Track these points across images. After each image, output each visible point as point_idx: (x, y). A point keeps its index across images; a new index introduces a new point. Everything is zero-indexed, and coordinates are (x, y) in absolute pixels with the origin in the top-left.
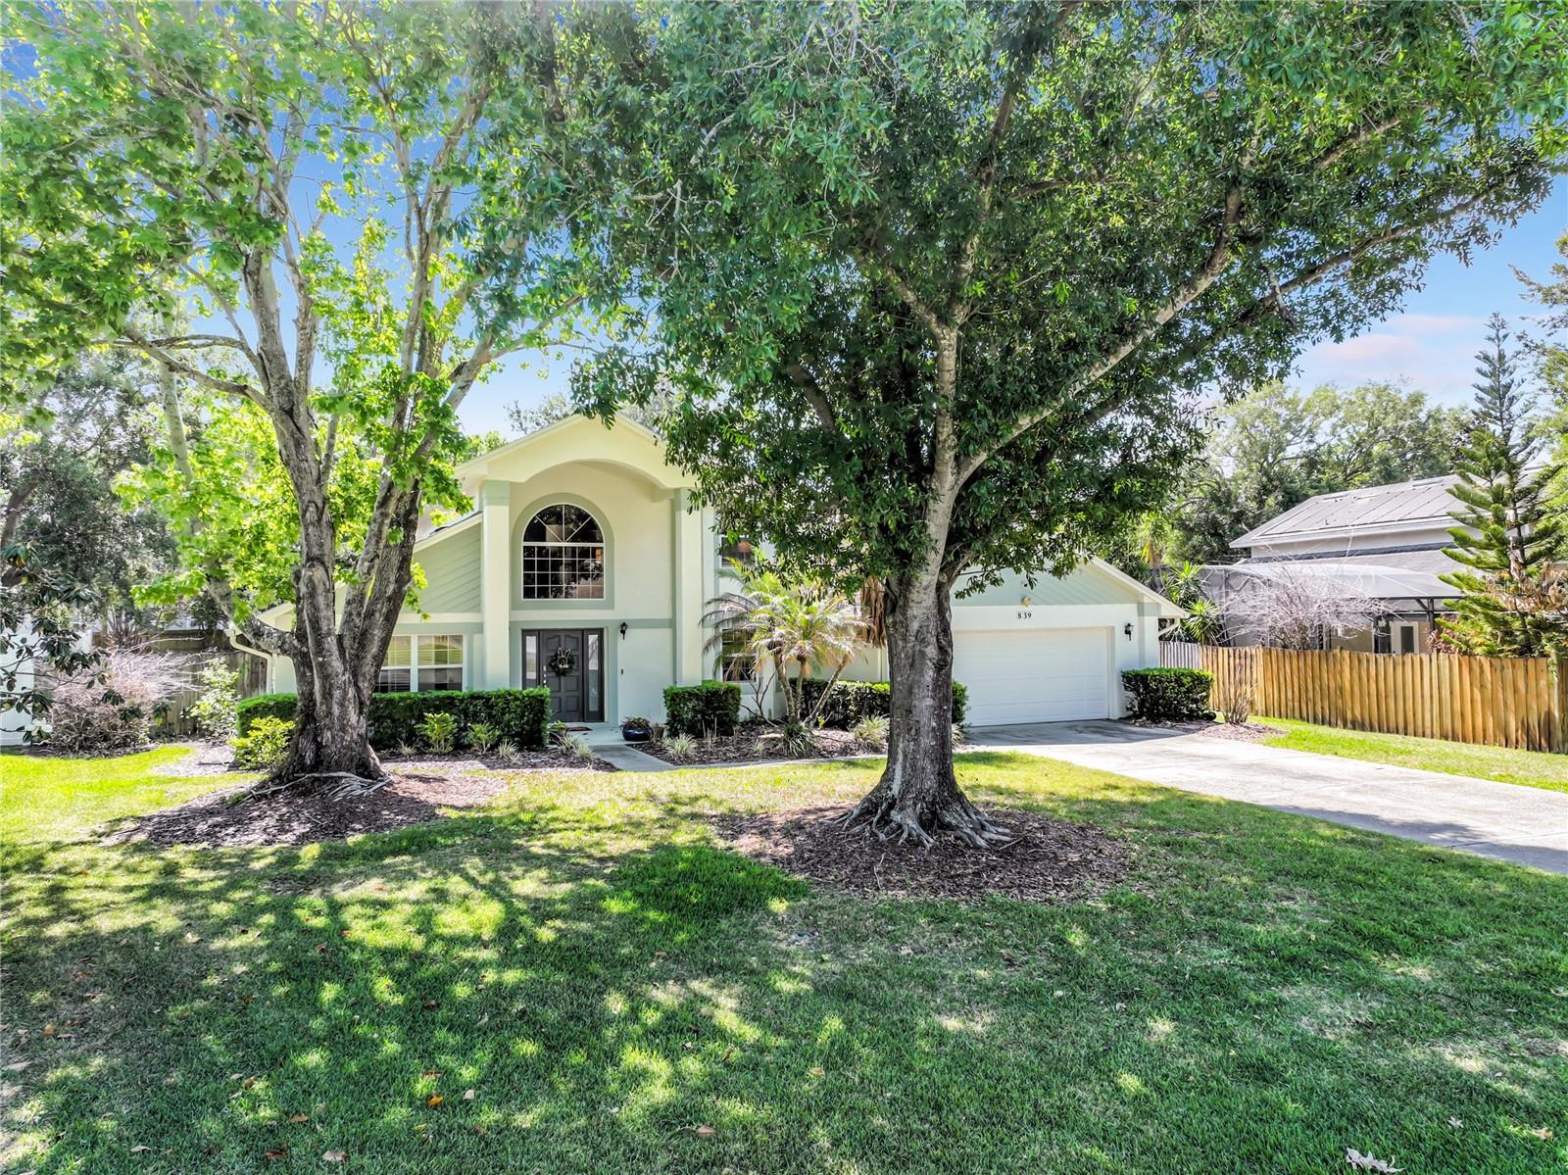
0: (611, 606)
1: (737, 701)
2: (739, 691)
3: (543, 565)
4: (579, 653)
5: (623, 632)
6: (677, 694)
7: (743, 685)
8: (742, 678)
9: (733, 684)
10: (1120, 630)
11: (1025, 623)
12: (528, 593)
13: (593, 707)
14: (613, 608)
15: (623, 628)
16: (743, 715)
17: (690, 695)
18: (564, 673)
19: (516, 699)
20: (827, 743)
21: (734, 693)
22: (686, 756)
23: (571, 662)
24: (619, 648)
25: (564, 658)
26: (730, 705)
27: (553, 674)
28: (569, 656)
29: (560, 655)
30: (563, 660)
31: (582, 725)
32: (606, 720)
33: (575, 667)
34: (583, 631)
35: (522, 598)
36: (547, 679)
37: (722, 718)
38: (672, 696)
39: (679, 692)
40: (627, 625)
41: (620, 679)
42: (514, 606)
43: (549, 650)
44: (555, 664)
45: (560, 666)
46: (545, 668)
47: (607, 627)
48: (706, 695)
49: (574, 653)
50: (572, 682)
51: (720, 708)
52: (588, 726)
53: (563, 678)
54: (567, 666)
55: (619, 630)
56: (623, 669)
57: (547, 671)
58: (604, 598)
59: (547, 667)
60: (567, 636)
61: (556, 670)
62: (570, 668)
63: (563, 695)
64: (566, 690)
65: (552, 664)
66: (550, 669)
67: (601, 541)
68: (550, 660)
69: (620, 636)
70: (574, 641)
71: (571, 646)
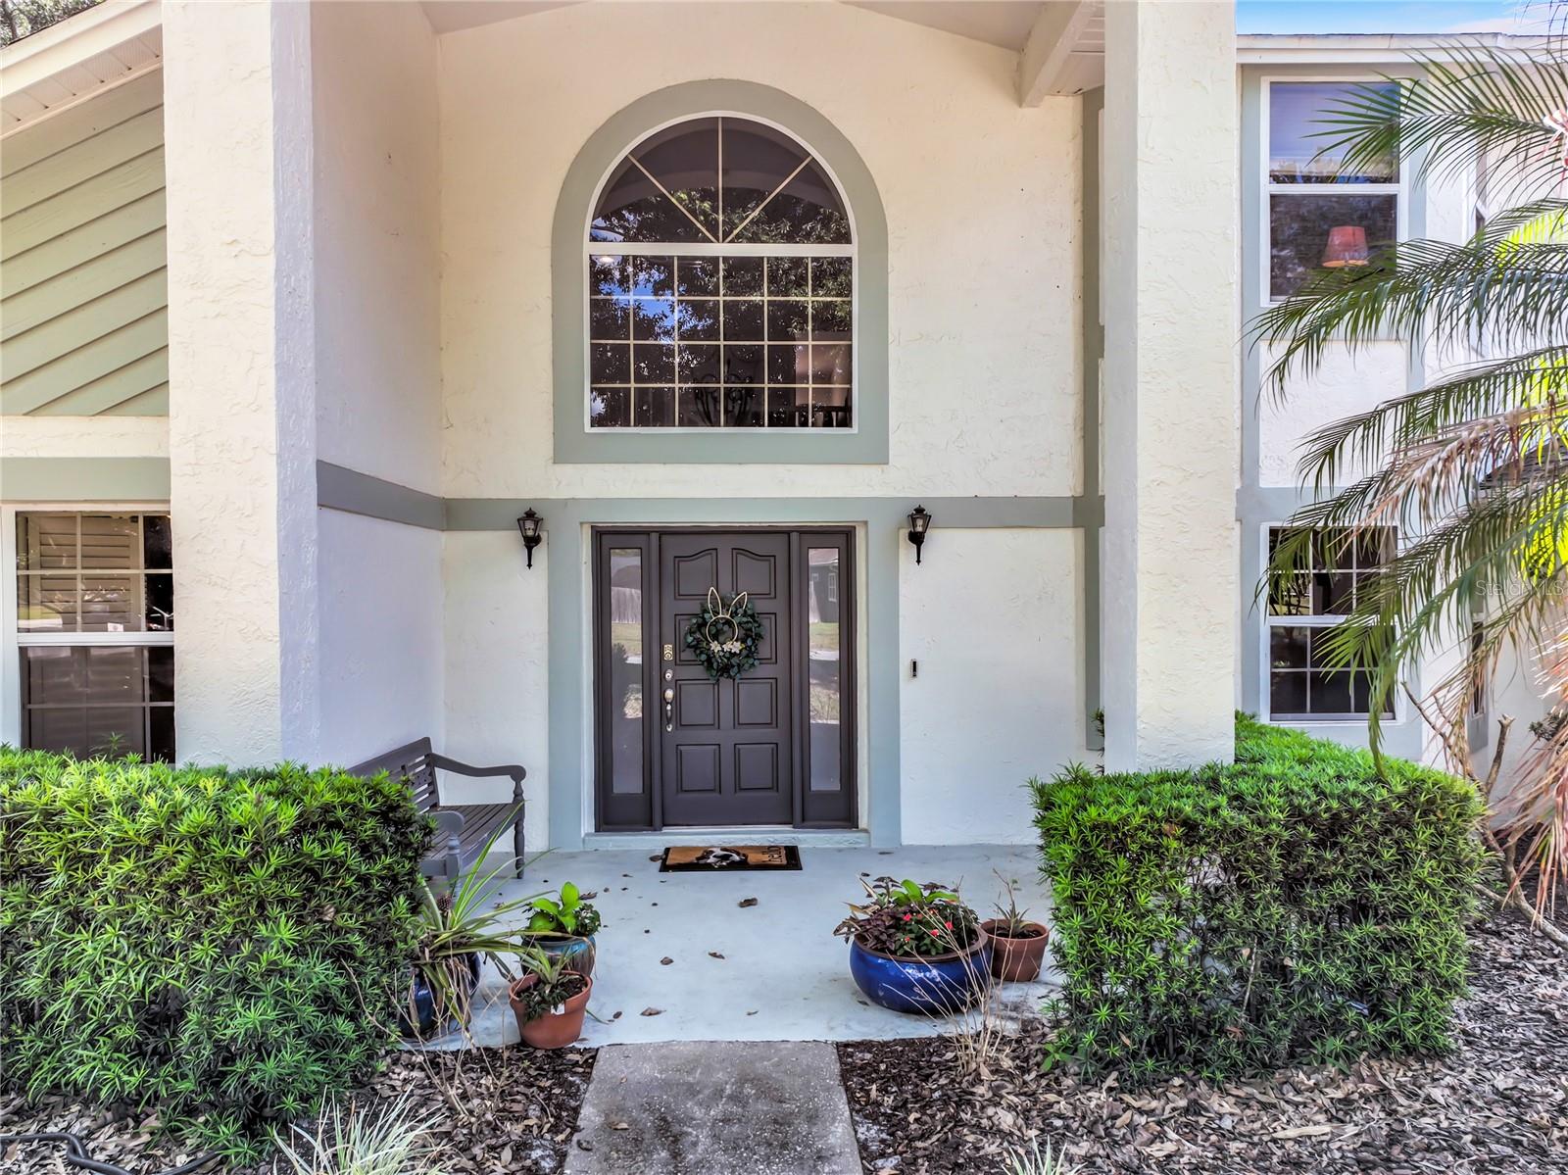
0: (878, 455)
4: (777, 605)
5: (917, 539)
12: (615, 414)
13: (824, 780)
14: (883, 459)
15: (918, 525)
18: (724, 668)
23: (750, 635)
24: (904, 589)
25: (728, 622)
26: (1422, 885)
27: (698, 671)
28: (745, 614)
29: (716, 613)
30: (726, 628)
31: (780, 835)
32: (863, 822)
33: (765, 650)
34: (794, 536)
35: (588, 429)
36: (677, 685)
37: (1374, 961)
38: (1085, 843)
39: (1125, 820)
40: (927, 519)
41: (909, 692)
42: (565, 451)
43: (679, 596)
44: (699, 641)
45: (715, 647)
46: (668, 651)
47: (866, 523)
48: (1286, 835)
49: (762, 606)
50: (753, 696)
51: (1360, 910)
52: (799, 840)
53: (726, 684)
54: (736, 647)
55: (904, 533)
56: (915, 663)
57: (677, 662)
58: (855, 429)
59: (675, 650)
60: (738, 551)
61: (704, 657)
62: (750, 653)
63: (727, 736)
64: (737, 724)
65: (690, 639)
66: (688, 655)
67: (844, 237)
68: (685, 627)
69: (907, 550)
70: (763, 567)
71: (750, 584)
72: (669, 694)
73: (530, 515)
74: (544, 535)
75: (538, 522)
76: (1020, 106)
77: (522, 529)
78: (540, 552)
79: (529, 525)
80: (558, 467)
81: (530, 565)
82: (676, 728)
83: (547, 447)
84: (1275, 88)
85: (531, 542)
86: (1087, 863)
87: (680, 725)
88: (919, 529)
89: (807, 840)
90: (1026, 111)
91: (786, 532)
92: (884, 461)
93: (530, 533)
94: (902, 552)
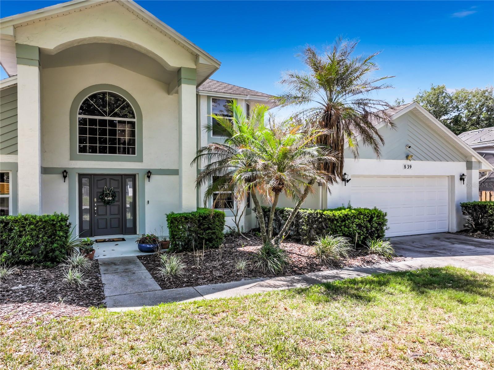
0: (141, 160)
1: (222, 223)
2: (223, 216)
3: (93, 131)
4: (120, 190)
5: (149, 177)
6: (175, 219)
7: (226, 211)
8: (226, 207)
9: (220, 210)
10: (457, 178)
11: (408, 172)
12: (82, 150)
13: (129, 225)
14: (142, 161)
15: (149, 174)
16: (226, 230)
17: (186, 218)
18: (108, 203)
19: (31, 224)
20: (294, 258)
21: (220, 218)
22: (176, 277)
23: (114, 196)
24: (146, 187)
25: (109, 193)
26: (217, 225)
27: (102, 204)
28: (112, 192)
29: (106, 192)
30: (108, 195)
31: (121, 236)
32: (138, 233)
33: (116, 199)
34: (123, 176)
35: (78, 153)
36: (97, 206)
37: (210, 235)
38: (172, 220)
39: (177, 217)
40: (151, 173)
41: (147, 207)
42: (72, 158)
43: (98, 188)
44: (102, 197)
45: (106, 198)
46: (95, 200)
47: (138, 174)
48: (198, 219)
49: (116, 190)
50: (114, 209)
51: (209, 228)
52: (125, 237)
53: (108, 206)
54: (111, 199)
55: (146, 176)
56: (148, 201)
57: (97, 202)
58: (136, 155)
59: (97, 199)
60: (111, 179)
61: (103, 201)
62: (113, 200)
63: (108, 217)
64: (111, 214)
65: (100, 197)
66: (100, 200)
67: (134, 118)
68: (99, 194)
69: (147, 179)
70: (116, 182)
71: (114, 186)
72: (96, 208)
73: (65, 171)
74: (68, 175)
75: (67, 173)
76: (169, 95)
77: (63, 174)
78: (67, 179)
79: (65, 173)
80: (71, 161)
81: (65, 182)
82: (97, 216)
83: (69, 157)
84: (213, 99)
85: (65, 177)
86: (172, 222)
87: (98, 215)
88: (149, 175)
89: (126, 237)
90: (170, 96)
91: (121, 175)
92: (142, 162)
93: (65, 175)
94: (146, 180)
